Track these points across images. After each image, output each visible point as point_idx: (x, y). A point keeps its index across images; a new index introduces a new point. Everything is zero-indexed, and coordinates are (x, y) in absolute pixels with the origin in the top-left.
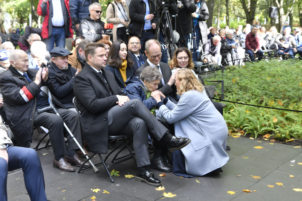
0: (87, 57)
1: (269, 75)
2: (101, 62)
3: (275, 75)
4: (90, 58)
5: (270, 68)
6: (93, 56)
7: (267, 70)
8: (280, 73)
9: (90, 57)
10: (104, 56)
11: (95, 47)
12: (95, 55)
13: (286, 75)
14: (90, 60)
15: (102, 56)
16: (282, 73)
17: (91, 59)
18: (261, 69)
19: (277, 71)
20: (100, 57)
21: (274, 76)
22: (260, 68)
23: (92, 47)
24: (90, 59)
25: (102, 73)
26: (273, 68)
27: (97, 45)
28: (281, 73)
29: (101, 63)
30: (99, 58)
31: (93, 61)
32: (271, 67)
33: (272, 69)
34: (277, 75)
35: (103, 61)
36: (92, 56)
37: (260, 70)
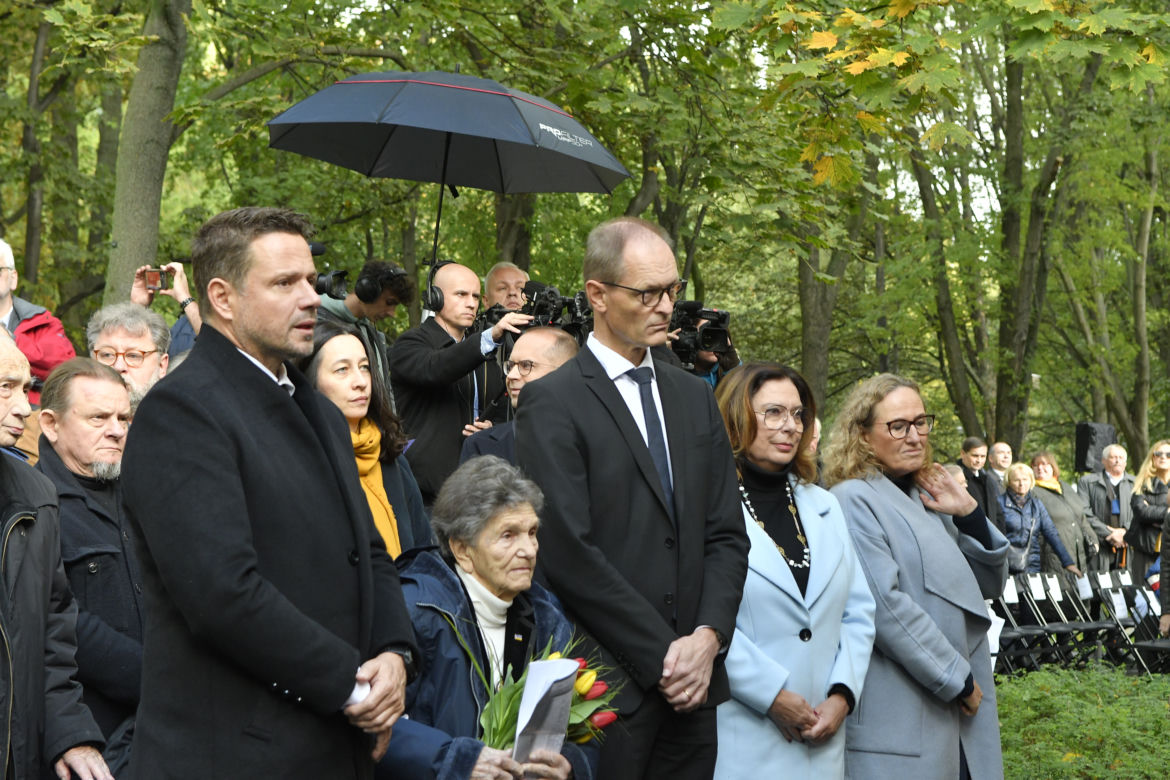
0: (207, 295)
1: (1073, 742)
2: (283, 320)
3: (1102, 741)
4: (221, 295)
5: (1082, 706)
6: (237, 287)
7: (1065, 714)
8: (1129, 733)
9: (221, 291)
10: (304, 282)
11: (250, 231)
12: (250, 281)
13: (1155, 744)
14: (219, 310)
15: (290, 280)
16: (1136, 732)
17: (226, 301)
18: (1035, 708)
19: (1114, 724)
20: (276, 287)
21: (1098, 749)
22: (1032, 703)
23: (233, 232)
24: (225, 306)
25: (291, 393)
26: (1095, 709)
27: (256, 221)
28: (1133, 736)
29: (286, 328)
30: (273, 295)
31: (241, 315)
32: (1089, 705)
33: (1092, 711)
34: (1112, 741)
35: (298, 313)
36: (234, 285)
37: (1030, 712)
